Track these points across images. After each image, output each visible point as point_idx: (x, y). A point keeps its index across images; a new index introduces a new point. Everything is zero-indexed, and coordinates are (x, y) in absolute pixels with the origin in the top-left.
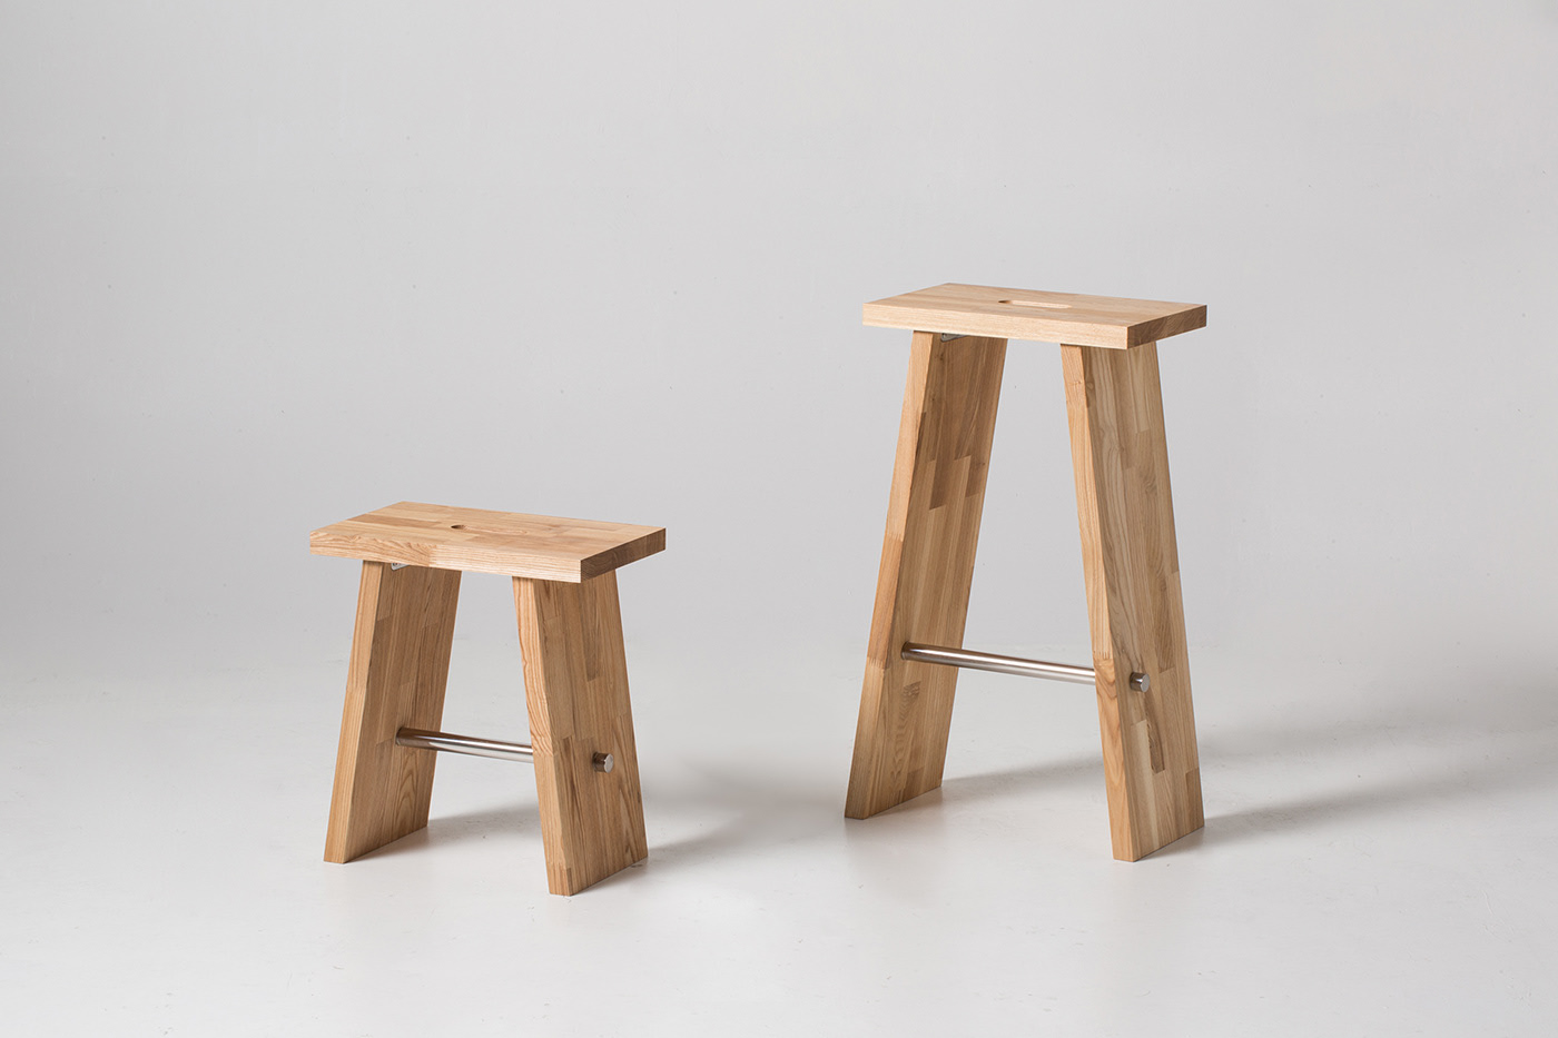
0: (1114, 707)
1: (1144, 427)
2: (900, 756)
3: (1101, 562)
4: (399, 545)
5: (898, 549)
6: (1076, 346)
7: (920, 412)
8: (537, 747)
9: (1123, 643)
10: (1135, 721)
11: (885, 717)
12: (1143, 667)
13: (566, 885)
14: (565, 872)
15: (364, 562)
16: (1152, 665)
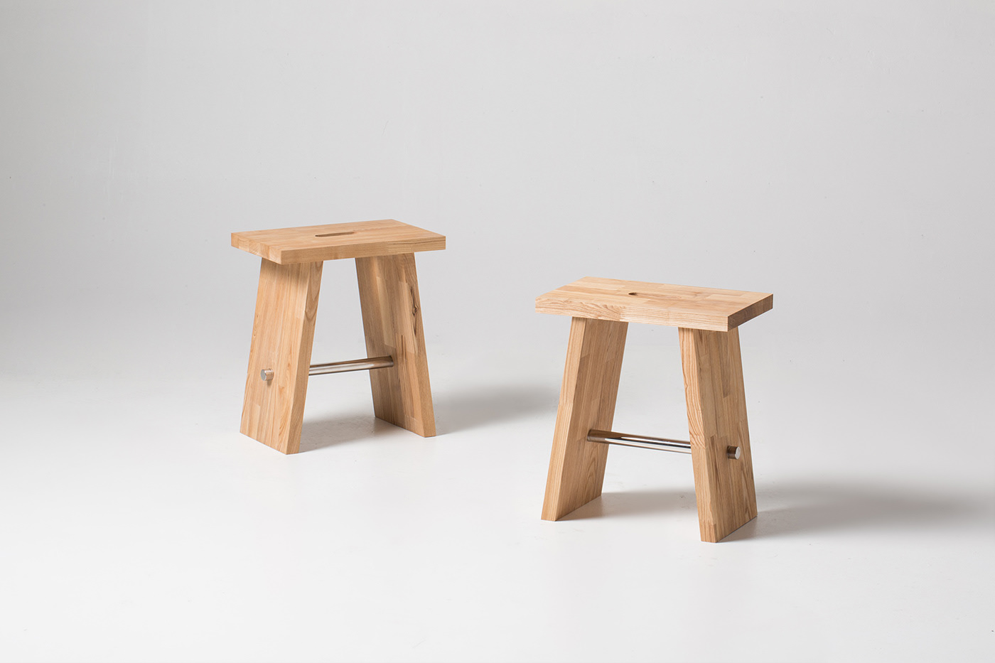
4: (598, 307)
8: (694, 442)
13: (713, 535)
14: (712, 527)
15: (573, 318)
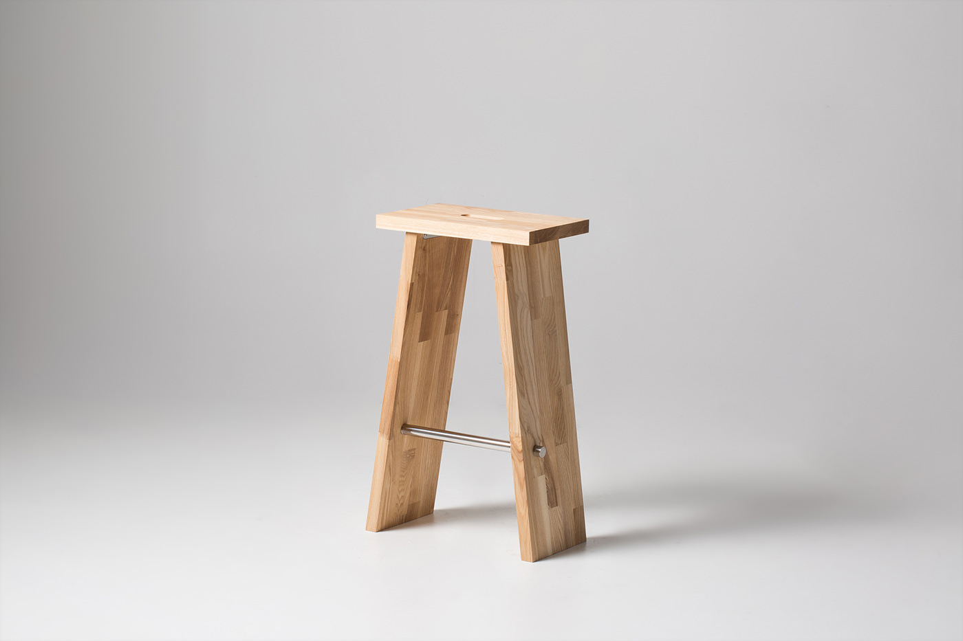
0: (521, 467)
1: (548, 294)
2: (402, 494)
3: (514, 376)
5: (398, 366)
6: (500, 243)
7: (410, 282)
9: (528, 427)
10: (536, 476)
11: (390, 470)
12: (543, 441)
16: (550, 440)
